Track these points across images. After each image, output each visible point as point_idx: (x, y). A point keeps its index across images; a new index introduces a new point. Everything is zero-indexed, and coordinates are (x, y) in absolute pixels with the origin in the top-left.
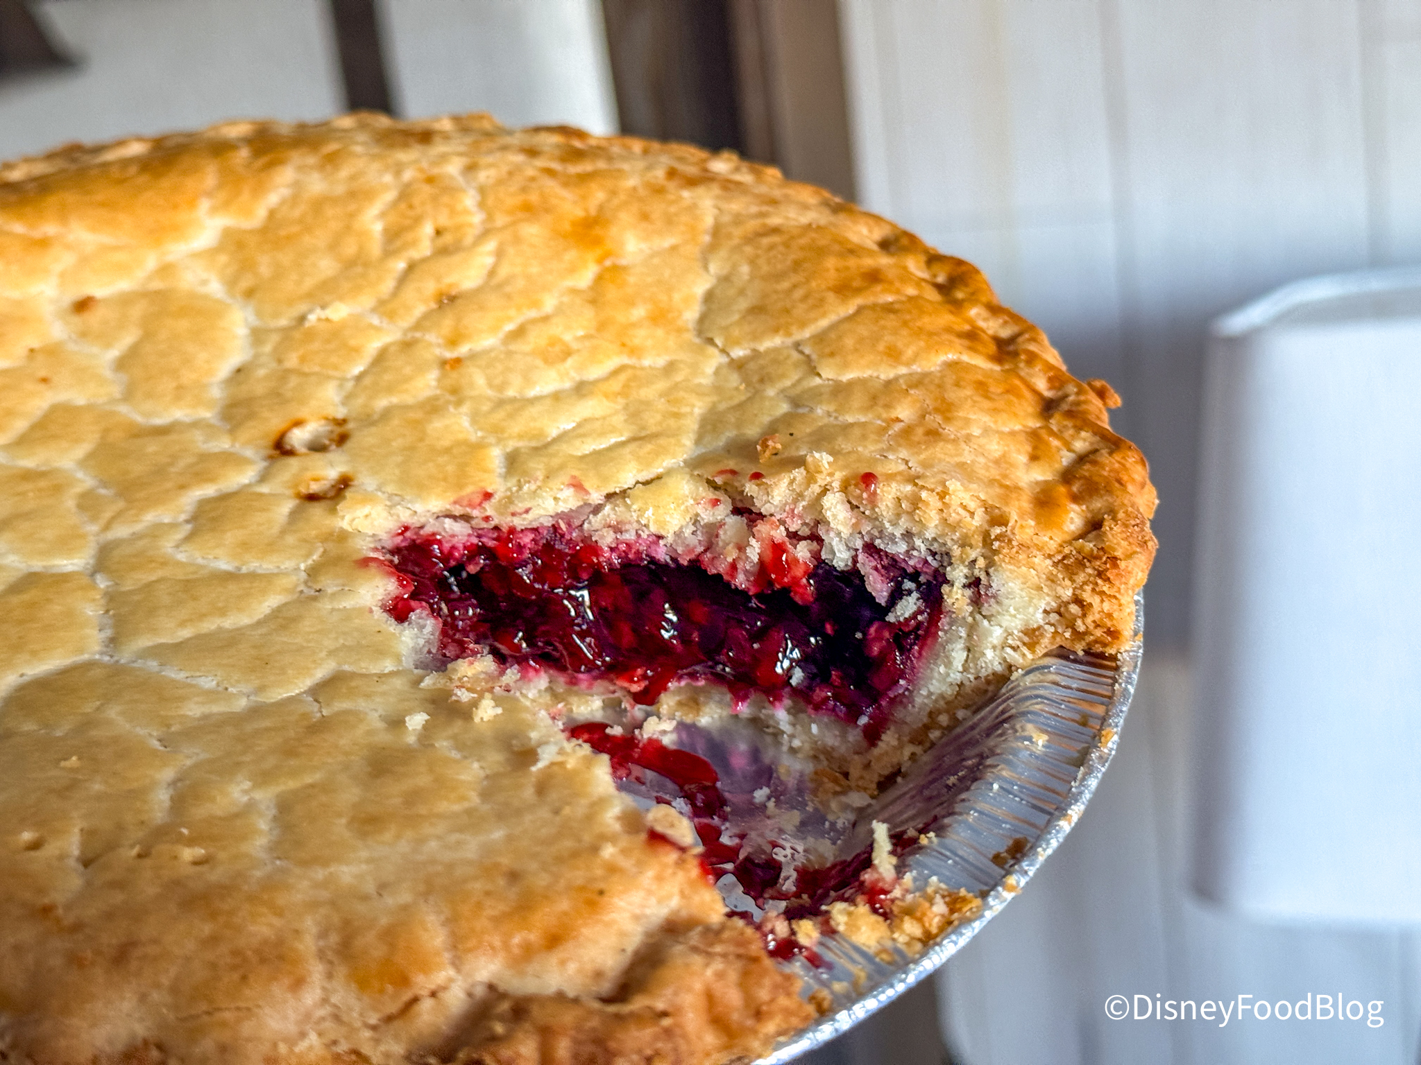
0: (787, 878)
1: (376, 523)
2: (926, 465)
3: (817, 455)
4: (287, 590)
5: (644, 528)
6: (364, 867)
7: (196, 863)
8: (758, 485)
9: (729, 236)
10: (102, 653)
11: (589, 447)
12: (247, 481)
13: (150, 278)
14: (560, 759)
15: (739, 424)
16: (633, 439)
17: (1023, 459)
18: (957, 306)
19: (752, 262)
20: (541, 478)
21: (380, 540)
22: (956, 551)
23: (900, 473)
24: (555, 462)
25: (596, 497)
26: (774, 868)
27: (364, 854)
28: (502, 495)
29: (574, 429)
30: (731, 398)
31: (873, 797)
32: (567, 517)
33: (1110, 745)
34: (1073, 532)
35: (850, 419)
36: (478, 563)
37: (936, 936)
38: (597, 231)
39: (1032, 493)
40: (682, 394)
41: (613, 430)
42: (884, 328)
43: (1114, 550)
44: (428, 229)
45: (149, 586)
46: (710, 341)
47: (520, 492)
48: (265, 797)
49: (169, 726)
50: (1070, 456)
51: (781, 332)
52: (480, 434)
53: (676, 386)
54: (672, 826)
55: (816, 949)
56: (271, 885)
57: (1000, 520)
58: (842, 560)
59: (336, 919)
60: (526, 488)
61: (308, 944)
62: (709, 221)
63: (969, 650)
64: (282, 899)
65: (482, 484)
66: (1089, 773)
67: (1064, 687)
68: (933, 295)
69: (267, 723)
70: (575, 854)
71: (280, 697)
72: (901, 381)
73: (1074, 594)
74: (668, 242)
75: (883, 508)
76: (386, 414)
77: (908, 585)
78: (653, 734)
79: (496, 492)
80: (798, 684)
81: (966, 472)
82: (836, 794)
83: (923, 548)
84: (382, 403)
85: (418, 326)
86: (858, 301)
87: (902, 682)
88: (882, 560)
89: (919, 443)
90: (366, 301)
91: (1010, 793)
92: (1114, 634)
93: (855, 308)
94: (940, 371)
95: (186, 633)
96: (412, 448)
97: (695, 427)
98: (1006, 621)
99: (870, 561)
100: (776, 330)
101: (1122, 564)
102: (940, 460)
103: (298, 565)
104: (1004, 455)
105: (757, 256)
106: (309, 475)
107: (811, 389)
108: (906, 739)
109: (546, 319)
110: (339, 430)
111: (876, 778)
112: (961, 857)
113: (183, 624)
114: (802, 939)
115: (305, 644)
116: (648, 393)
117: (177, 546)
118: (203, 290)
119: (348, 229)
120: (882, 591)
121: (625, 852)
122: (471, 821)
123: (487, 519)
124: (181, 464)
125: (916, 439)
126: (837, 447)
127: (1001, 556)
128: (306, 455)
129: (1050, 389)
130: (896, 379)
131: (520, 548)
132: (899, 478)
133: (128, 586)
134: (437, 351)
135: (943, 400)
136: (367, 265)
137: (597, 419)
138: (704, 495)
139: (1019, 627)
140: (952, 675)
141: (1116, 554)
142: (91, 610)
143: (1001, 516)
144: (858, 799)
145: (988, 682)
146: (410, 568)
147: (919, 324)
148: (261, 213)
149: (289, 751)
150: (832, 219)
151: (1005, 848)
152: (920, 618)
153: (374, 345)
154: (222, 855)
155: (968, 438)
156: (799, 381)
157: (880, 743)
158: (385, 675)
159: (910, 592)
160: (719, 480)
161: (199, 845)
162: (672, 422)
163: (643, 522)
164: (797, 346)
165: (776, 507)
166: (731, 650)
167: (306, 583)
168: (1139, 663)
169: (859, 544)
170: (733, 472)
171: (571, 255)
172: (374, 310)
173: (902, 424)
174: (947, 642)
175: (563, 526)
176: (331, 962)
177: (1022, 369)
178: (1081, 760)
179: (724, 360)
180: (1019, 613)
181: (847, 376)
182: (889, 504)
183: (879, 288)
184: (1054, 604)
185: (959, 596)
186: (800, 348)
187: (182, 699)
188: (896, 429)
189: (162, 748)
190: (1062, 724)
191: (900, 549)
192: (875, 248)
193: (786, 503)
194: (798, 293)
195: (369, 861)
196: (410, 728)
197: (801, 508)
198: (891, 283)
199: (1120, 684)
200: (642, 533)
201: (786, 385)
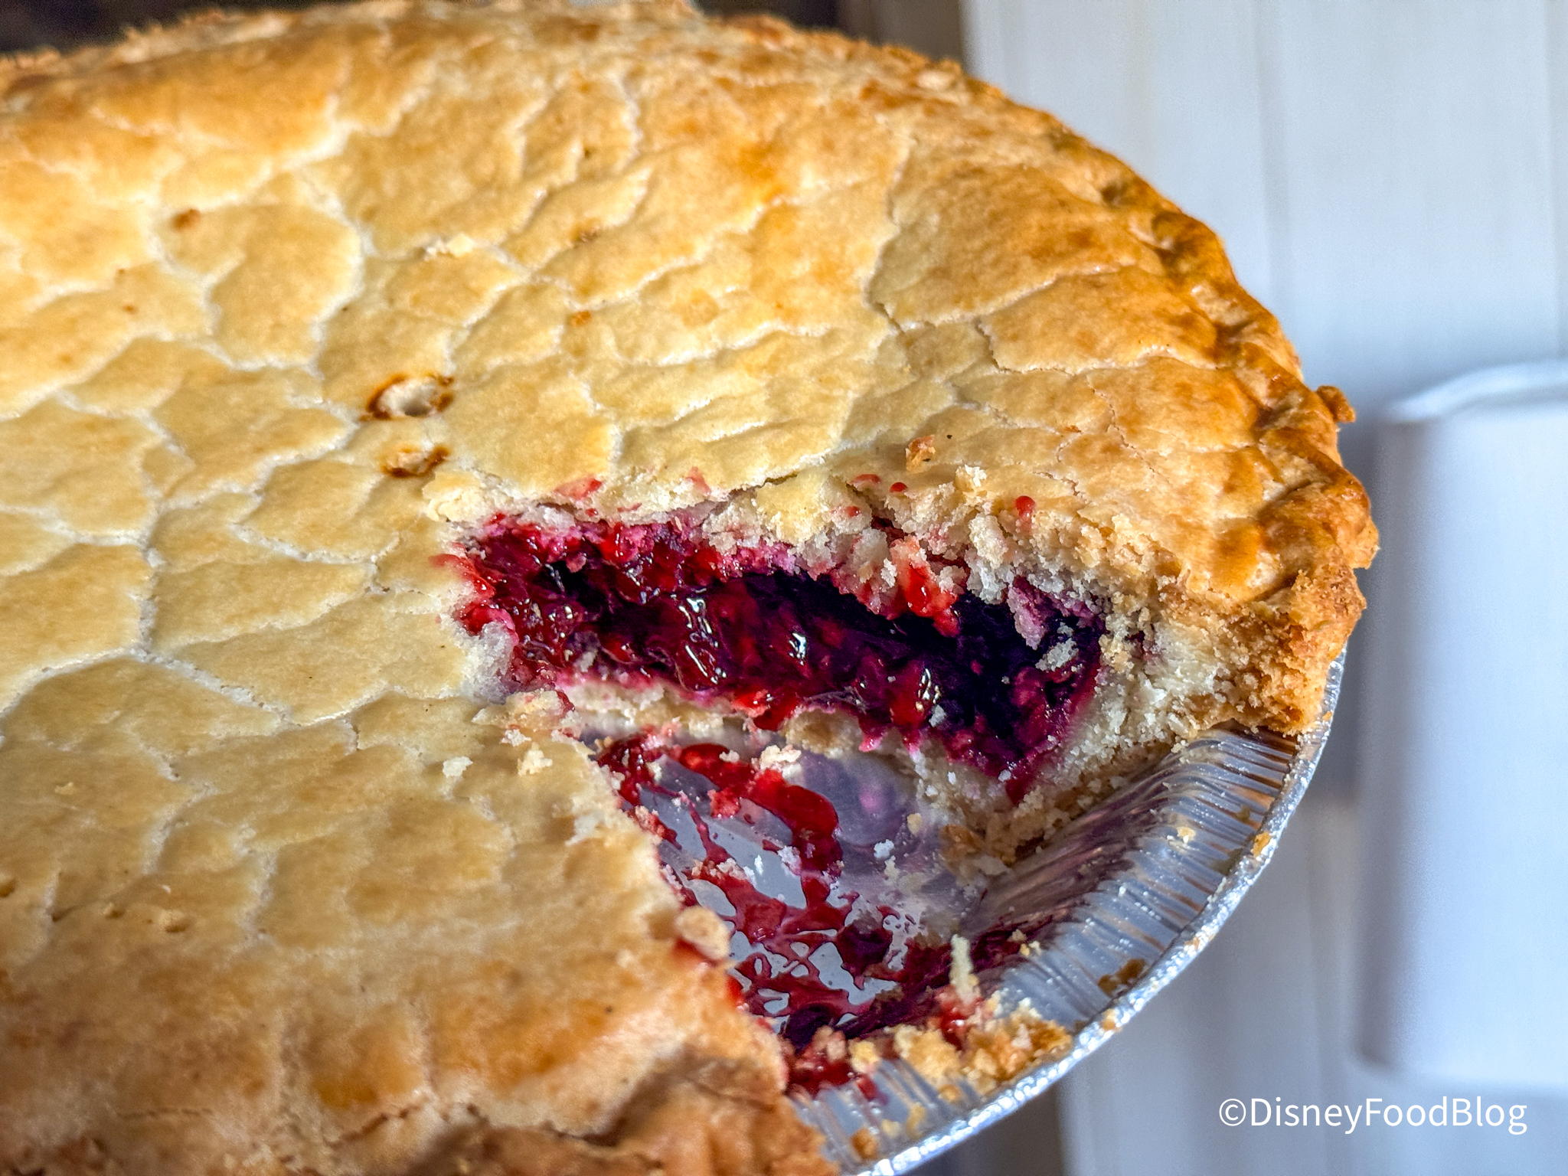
0: (895, 953)
1: (466, 509)
2: (1095, 491)
3: (968, 469)
4: (351, 587)
5: (771, 535)
6: (353, 952)
7: (174, 929)
8: (899, 497)
9: (923, 175)
10: (140, 647)
11: (718, 432)
12: (332, 447)
13: (261, 191)
14: (598, 835)
15: (894, 418)
16: (771, 426)
17: (1216, 489)
18: (1177, 281)
19: (944, 212)
20: (658, 468)
21: (471, 528)
22: (1118, 598)
23: (1063, 499)
24: (678, 448)
25: (718, 494)
26: (880, 940)
27: (357, 935)
28: (612, 485)
29: (707, 408)
30: (892, 382)
31: (1008, 865)
32: (685, 514)
33: (1264, 852)
34: (1258, 588)
35: (1020, 423)
36: (579, 562)
37: (1012, 1076)
38: (770, 160)
39: (1218, 535)
40: (837, 371)
41: (751, 413)
42: (1082, 307)
43: (1300, 617)
44: (575, 150)
45: (203, 569)
46: (880, 308)
47: (633, 483)
48: (269, 850)
49: (186, 749)
50: (1279, 488)
51: (962, 304)
52: (599, 407)
53: (830, 363)
54: (704, 933)
55: (873, 1077)
56: (247, 967)
57: (1171, 569)
58: (991, 593)
59: (308, 1014)
60: (639, 478)
61: (271, 1045)
62: (903, 154)
63: (1129, 711)
64: (254, 985)
65: (591, 470)
66: (1232, 886)
67: (1228, 769)
68: (1152, 265)
69: (292, 754)
70: (589, 959)
71: (317, 720)
72: (1089, 378)
73: (1250, 663)
74: (850, 180)
75: (1038, 538)
76: (498, 375)
77: (1064, 629)
78: (772, 765)
79: (605, 481)
80: (938, 724)
81: (1141, 503)
82: (969, 855)
83: (1082, 590)
84: (495, 361)
85: (549, 269)
86: (1058, 270)
87: (1050, 738)
88: (1035, 598)
89: (1093, 462)
90: (497, 234)
91: (1137, 900)
92: (1294, 713)
93: (1054, 278)
94: (1137, 369)
95: (231, 632)
96: (520, 420)
97: (846, 415)
98: (1170, 683)
99: (1021, 598)
100: (956, 301)
101: (1308, 637)
102: (1114, 486)
103: (369, 556)
104: (1192, 484)
105: (951, 204)
106: (400, 444)
107: (984, 380)
108: (1051, 802)
109: (694, 269)
110: (442, 391)
111: (1015, 844)
112: (1064, 977)
113: (230, 620)
114: (858, 1065)
115: (358, 656)
116: (798, 369)
117: (242, 523)
118: (319, 208)
119: (487, 142)
120: (1033, 634)
121: (646, 962)
122: (485, 905)
123: (591, 512)
124: (264, 421)
125: (1090, 456)
126: (997, 459)
127: (1169, 611)
128: (400, 419)
129: (1270, 396)
130: (1083, 376)
131: (630, 546)
132: (1060, 505)
133: (180, 568)
134: (566, 301)
135: (1134, 407)
136: (501, 189)
137: (734, 398)
138: (842, 501)
139: (1186, 692)
140: (1107, 737)
141: (1301, 623)
142: (135, 595)
143: (1173, 563)
144: (992, 866)
145: (1148, 750)
146: (500, 562)
147: (1124, 304)
148: (394, 117)
149: (307, 795)
150: (1052, 158)
151: (1117, 970)
152: (1074, 669)
153: (497, 289)
154: (201, 923)
155: (1152, 461)
156: (972, 368)
157: (1021, 805)
158: (438, 702)
159: (1065, 637)
160: (858, 486)
161: (179, 907)
162: (820, 407)
163: (769, 528)
164: (977, 322)
165: (919, 525)
166: (862, 680)
167: (374, 578)
168: (1321, 750)
169: (1010, 577)
170: (876, 479)
171: (734, 191)
172: (502, 246)
173: (1079, 434)
174: (1104, 700)
175: (679, 525)
176: (295, 1066)
177: (1241, 369)
178: (1227, 868)
179: (893, 333)
180: (1186, 677)
181: (1029, 367)
182: (1046, 536)
183: (1085, 254)
184: (1228, 672)
185: (1119, 650)
186: (980, 326)
187: (208, 715)
188: (1070, 441)
189: (172, 778)
190: (1218, 817)
191: (1056, 588)
192: (1096, 197)
193: (931, 522)
194: (990, 256)
195: (360, 945)
196: (447, 775)
197: (946, 530)
198: (1103, 248)
199: (1292, 776)
200: (768, 540)
201: (957, 371)
